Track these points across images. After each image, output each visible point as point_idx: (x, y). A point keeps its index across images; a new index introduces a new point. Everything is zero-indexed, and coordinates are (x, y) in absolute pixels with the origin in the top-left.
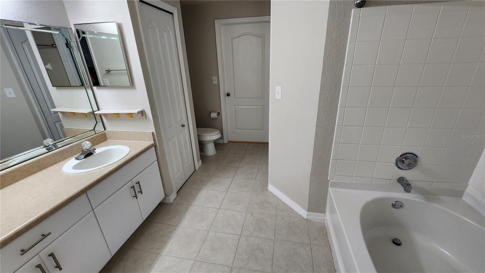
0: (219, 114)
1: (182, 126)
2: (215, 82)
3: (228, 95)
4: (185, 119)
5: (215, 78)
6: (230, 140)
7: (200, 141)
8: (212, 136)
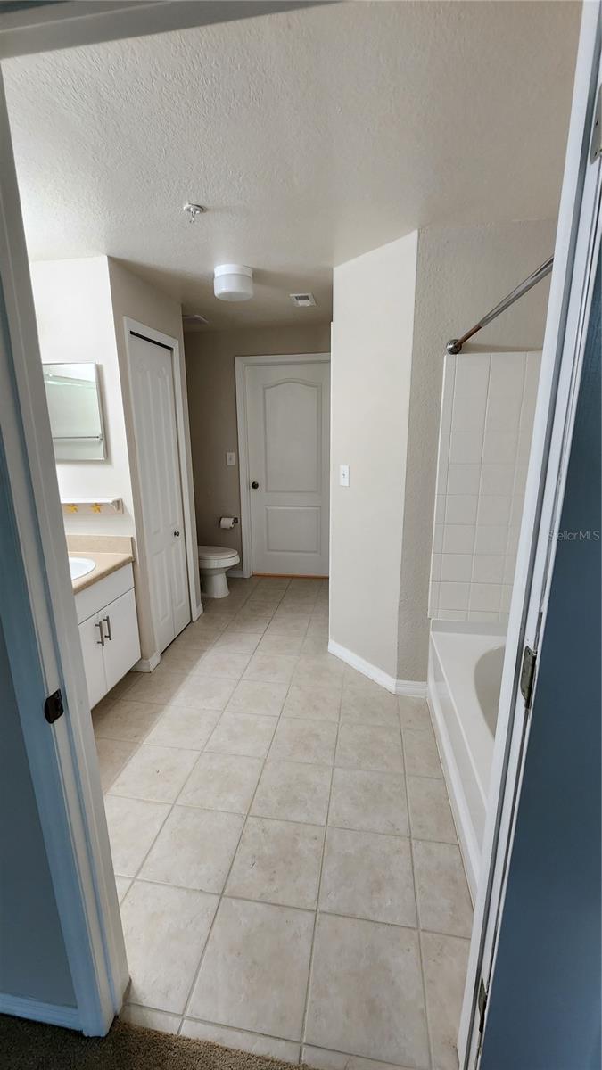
0: (236, 521)
1: (175, 534)
2: (232, 462)
3: (255, 486)
4: (179, 523)
5: (231, 456)
6: (255, 572)
7: (202, 567)
8: (223, 560)
